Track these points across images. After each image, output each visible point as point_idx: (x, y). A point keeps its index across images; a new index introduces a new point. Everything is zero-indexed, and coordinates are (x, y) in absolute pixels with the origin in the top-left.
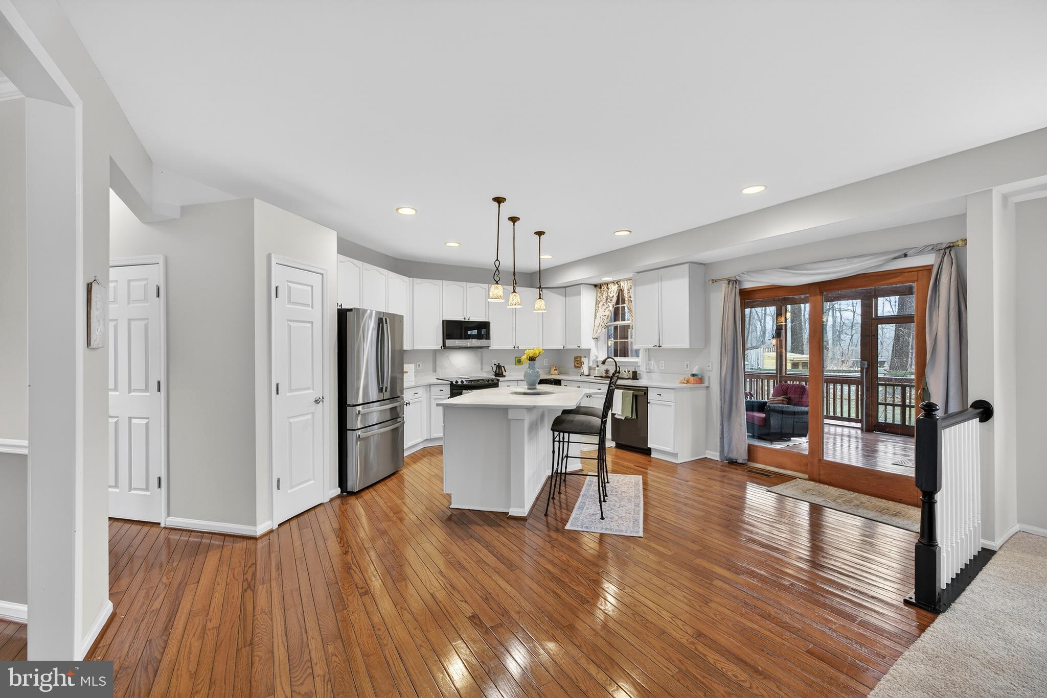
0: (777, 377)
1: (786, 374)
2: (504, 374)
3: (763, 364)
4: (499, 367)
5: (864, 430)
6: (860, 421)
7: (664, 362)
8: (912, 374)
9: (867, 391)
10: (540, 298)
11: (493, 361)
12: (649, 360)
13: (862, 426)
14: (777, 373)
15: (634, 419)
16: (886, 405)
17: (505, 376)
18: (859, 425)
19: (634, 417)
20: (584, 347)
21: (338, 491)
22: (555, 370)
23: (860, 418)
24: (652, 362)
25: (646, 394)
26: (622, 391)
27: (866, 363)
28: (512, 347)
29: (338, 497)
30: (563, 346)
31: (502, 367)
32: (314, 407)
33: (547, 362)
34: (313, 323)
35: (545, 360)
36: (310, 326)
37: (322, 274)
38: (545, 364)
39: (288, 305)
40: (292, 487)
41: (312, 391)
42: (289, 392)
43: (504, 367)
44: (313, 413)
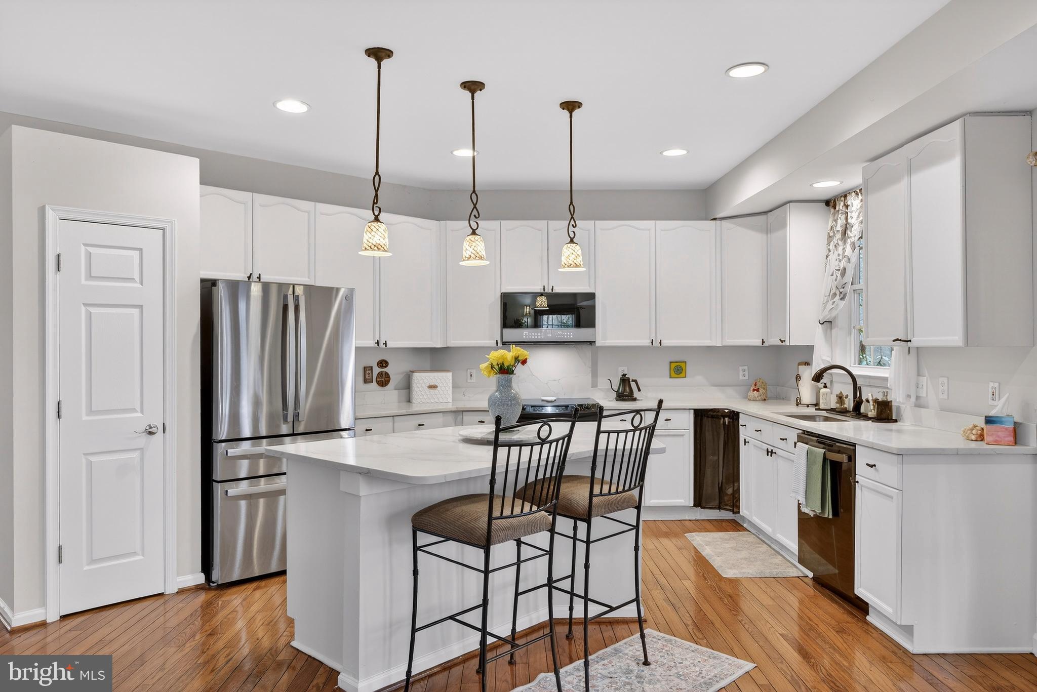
2: (636, 394)
4: (625, 380)
7: (945, 380)
10: (572, 241)
11: (620, 369)
12: (919, 375)
15: (827, 519)
17: (635, 400)
19: (828, 514)
20: (795, 340)
21: (201, 579)
22: (754, 390)
24: (924, 380)
25: (852, 458)
26: (807, 446)
28: (647, 342)
29: (198, 588)
30: (762, 340)
31: (633, 381)
32: (144, 440)
33: (747, 373)
34: (141, 307)
35: (741, 368)
36: (136, 311)
37: (163, 229)
38: (741, 378)
39: (83, 282)
40: (93, 561)
41: (140, 415)
42: (87, 415)
43: (635, 381)
44: (141, 449)
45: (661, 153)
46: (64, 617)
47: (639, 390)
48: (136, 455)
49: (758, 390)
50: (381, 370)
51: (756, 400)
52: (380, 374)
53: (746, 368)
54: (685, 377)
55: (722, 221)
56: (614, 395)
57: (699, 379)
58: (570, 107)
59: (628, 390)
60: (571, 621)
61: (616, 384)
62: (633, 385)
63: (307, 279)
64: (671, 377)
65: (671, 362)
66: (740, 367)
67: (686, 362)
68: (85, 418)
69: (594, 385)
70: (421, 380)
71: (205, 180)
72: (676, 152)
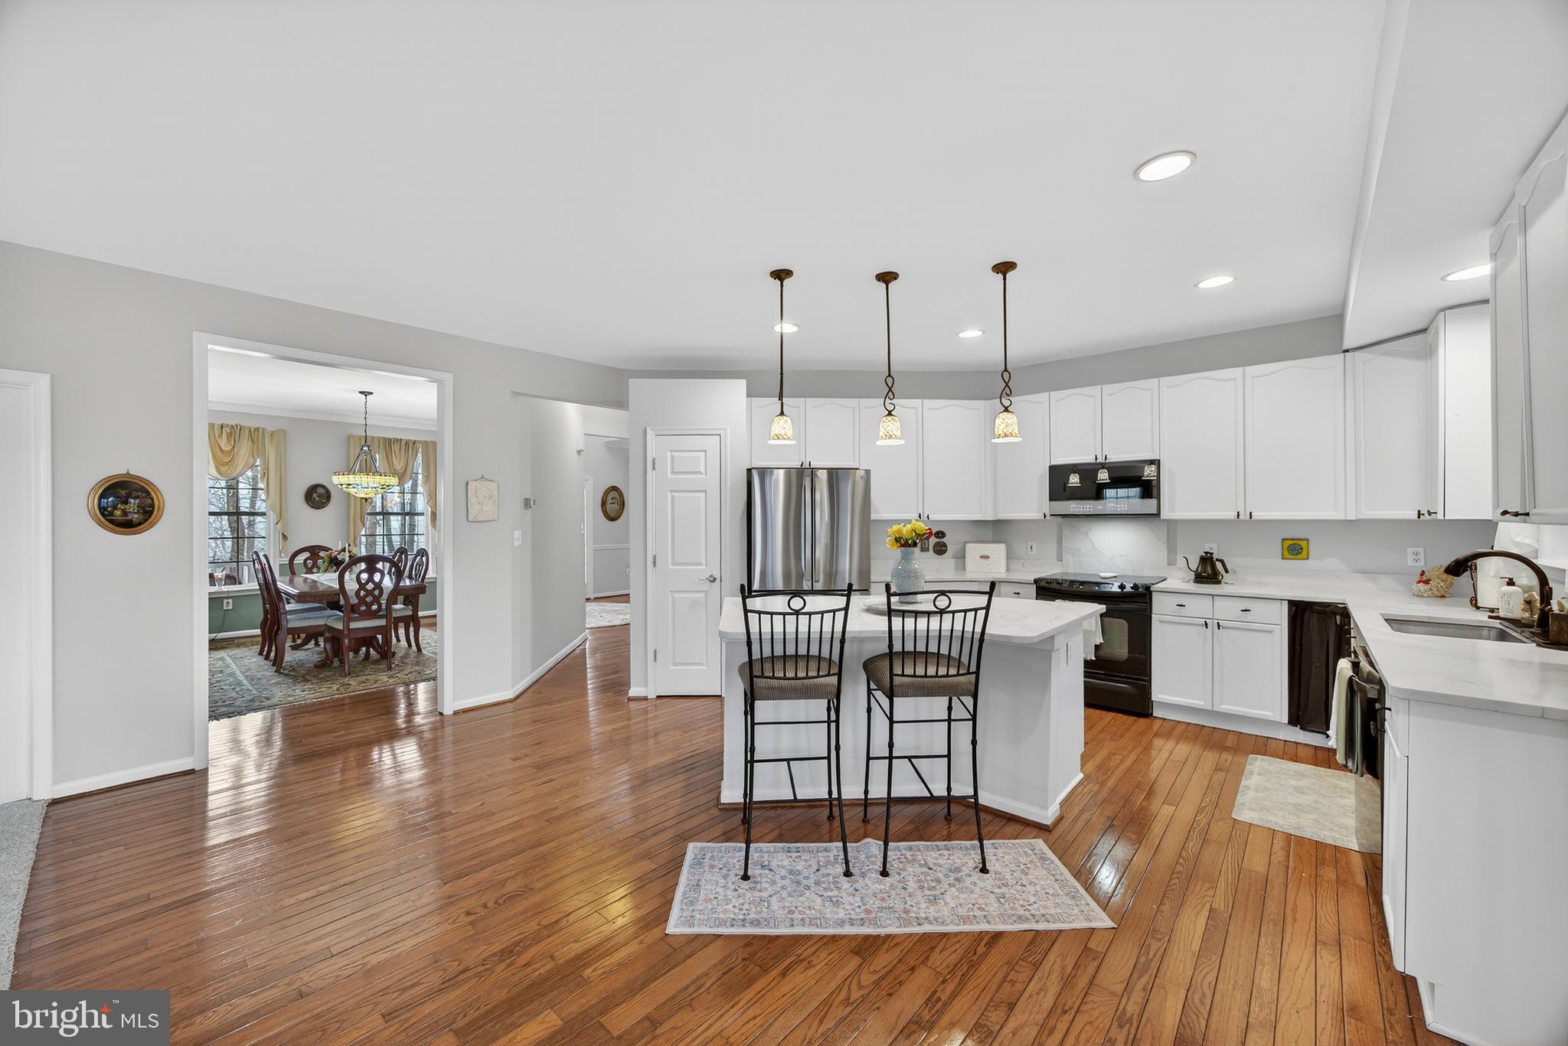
2: (1222, 576)
11: (1207, 546)
17: (1221, 583)
22: (1420, 582)
28: (1231, 515)
30: (1417, 512)
31: (1217, 560)
32: (707, 586)
33: (1422, 556)
34: (706, 491)
35: (1410, 550)
36: (702, 495)
37: (720, 435)
38: (1410, 563)
39: (670, 476)
40: (676, 664)
41: (704, 567)
42: (672, 565)
43: (1222, 561)
44: (706, 591)
45: (1196, 285)
46: (658, 697)
47: (1227, 571)
48: (702, 595)
49: (1427, 582)
50: (938, 540)
51: (1423, 597)
52: (937, 544)
53: (1421, 550)
54: (1308, 559)
55: (1356, 353)
56: (1192, 576)
57: (1332, 563)
58: (1003, 269)
59: (1209, 570)
60: (866, 803)
61: (1194, 564)
62: (1219, 565)
63: (853, 464)
64: (1283, 558)
65: (1283, 540)
66: (1408, 549)
67: (1308, 540)
68: (671, 567)
69: (1171, 562)
70: (973, 550)
71: (751, 394)
72: (1216, 282)
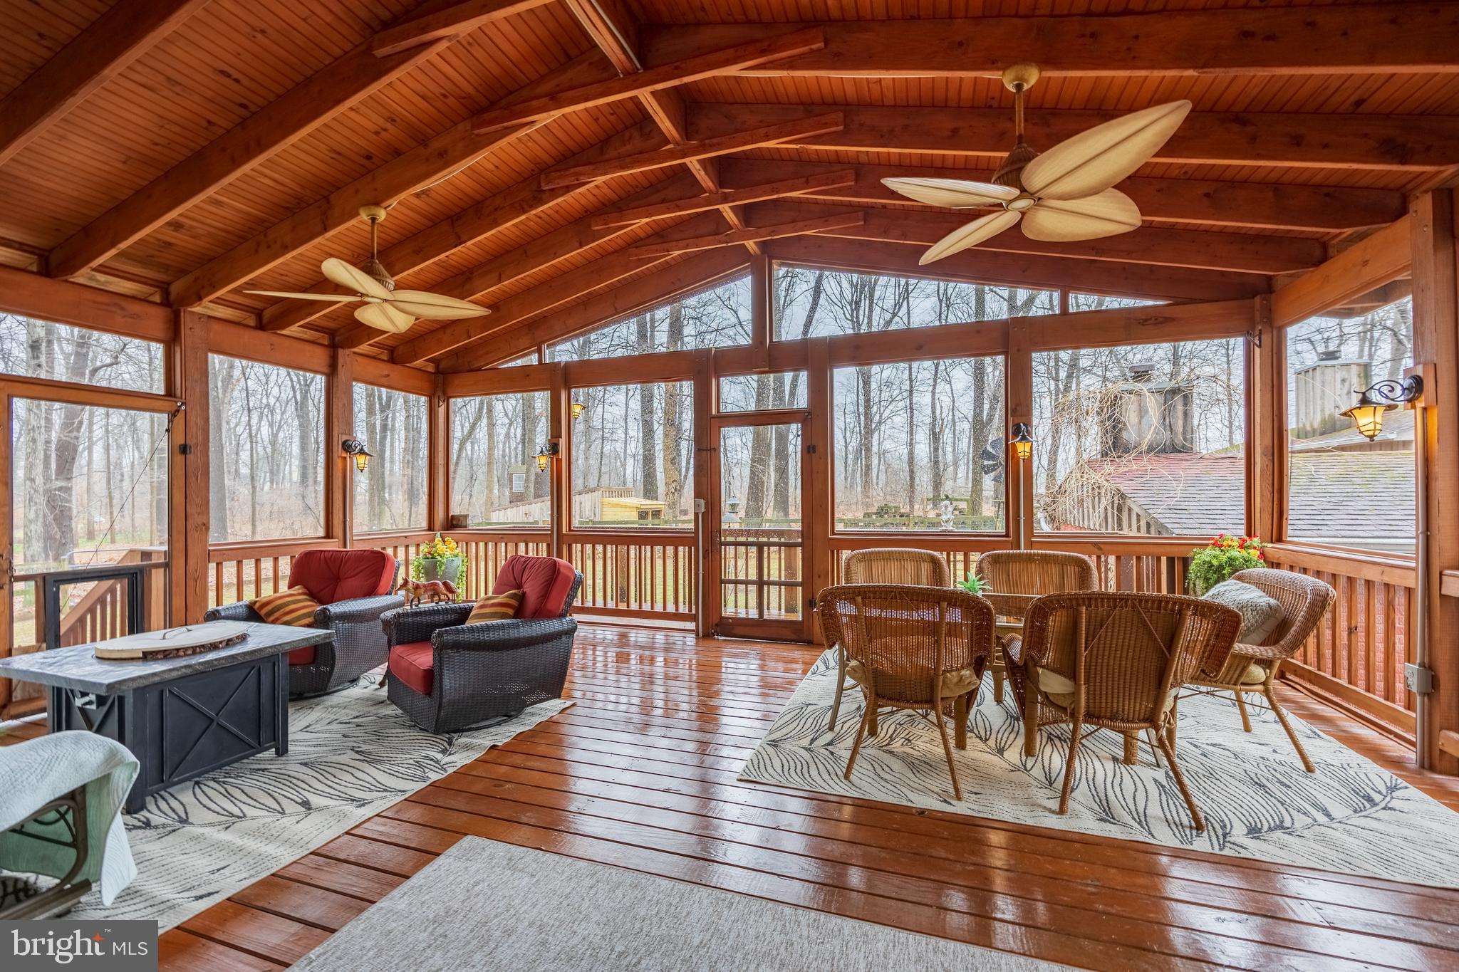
0: (551, 535)
1: (570, 530)
3: (602, 515)
5: (701, 635)
6: (693, 618)
8: (795, 521)
9: (704, 558)
13: (697, 626)
14: (552, 530)
16: (736, 582)
18: (692, 626)
23: (694, 612)
27: (702, 502)
